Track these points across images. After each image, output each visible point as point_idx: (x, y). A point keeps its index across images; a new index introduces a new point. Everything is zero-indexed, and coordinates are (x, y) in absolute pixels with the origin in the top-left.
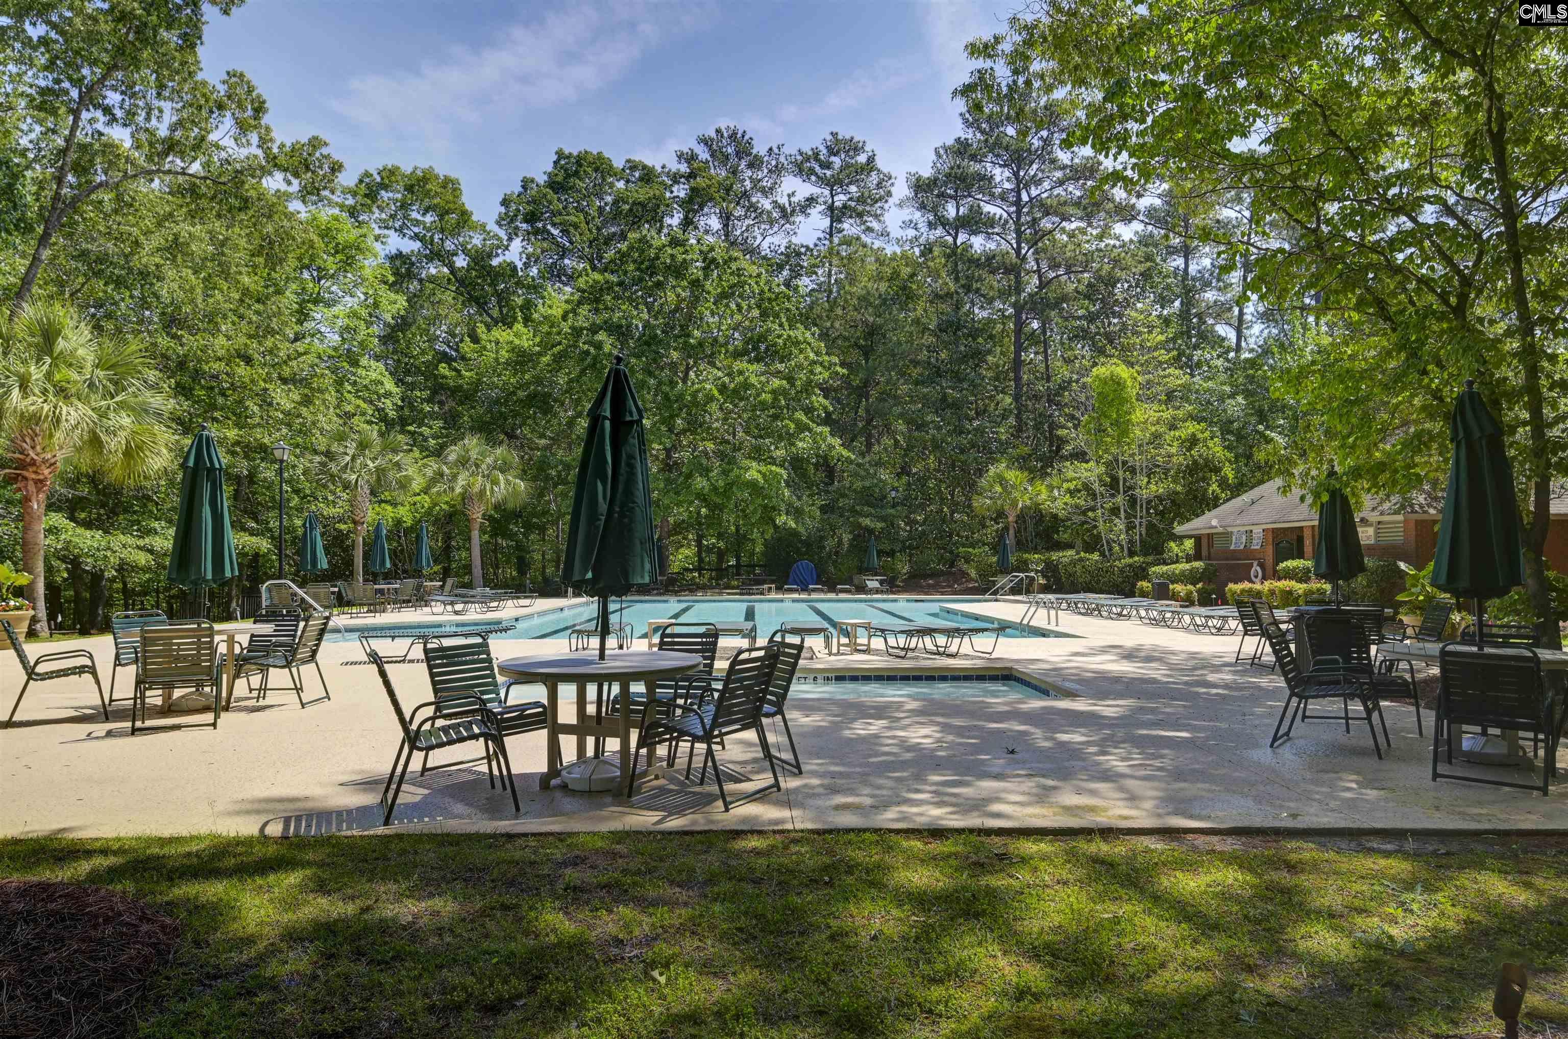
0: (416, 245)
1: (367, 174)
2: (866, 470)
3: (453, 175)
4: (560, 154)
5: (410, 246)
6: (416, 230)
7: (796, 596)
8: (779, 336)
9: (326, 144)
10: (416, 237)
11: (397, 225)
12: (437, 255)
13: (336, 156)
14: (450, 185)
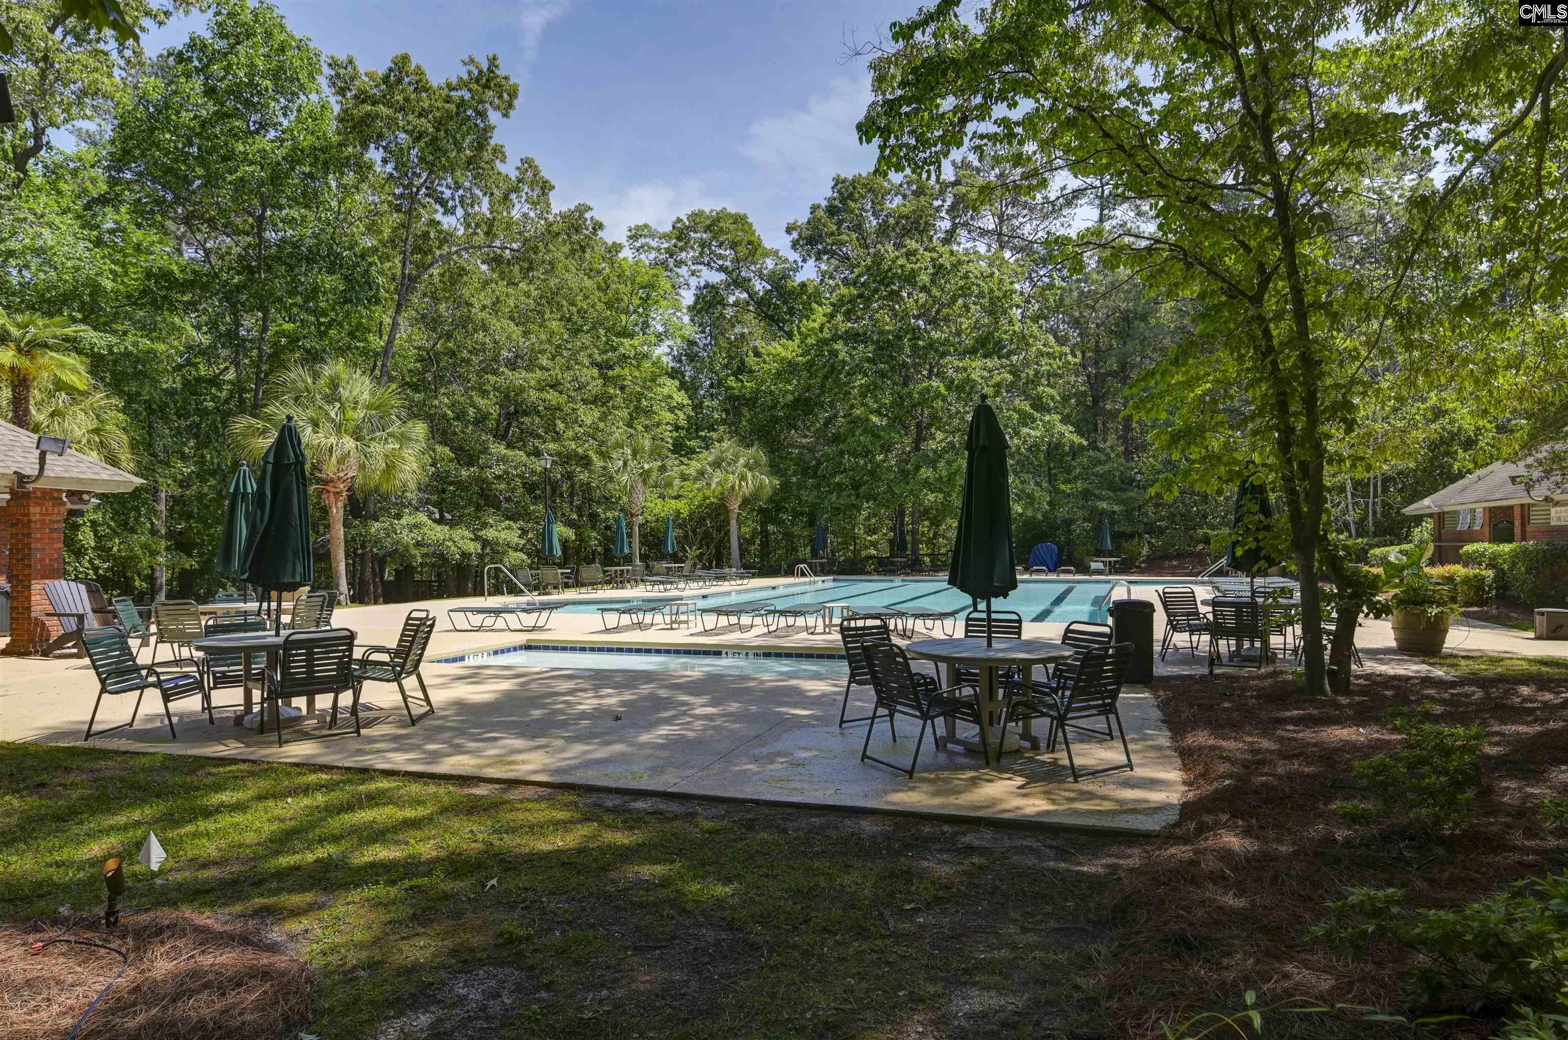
0: (723, 276)
1: (679, 220)
2: (1107, 455)
3: (742, 212)
4: (838, 181)
5: (716, 278)
6: (720, 262)
7: (1043, 577)
8: (1006, 332)
9: (590, 208)
10: (722, 269)
11: (706, 260)
12: (739, 283)
13: (598, 218)
14: (740, 220)
